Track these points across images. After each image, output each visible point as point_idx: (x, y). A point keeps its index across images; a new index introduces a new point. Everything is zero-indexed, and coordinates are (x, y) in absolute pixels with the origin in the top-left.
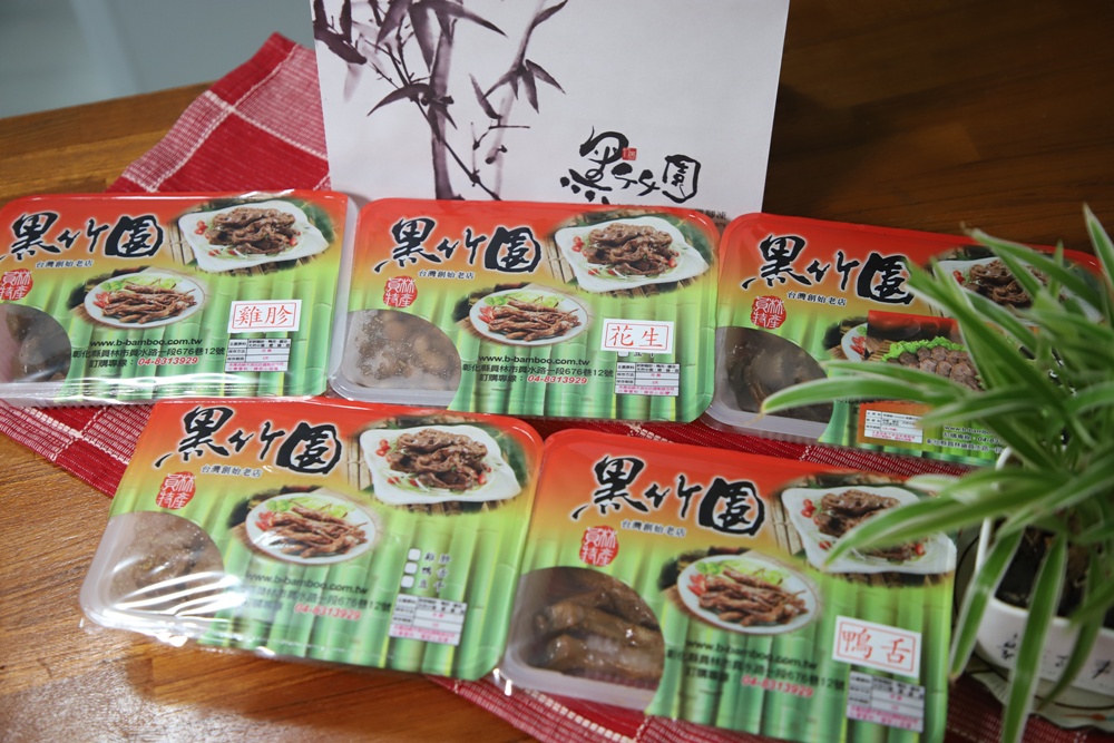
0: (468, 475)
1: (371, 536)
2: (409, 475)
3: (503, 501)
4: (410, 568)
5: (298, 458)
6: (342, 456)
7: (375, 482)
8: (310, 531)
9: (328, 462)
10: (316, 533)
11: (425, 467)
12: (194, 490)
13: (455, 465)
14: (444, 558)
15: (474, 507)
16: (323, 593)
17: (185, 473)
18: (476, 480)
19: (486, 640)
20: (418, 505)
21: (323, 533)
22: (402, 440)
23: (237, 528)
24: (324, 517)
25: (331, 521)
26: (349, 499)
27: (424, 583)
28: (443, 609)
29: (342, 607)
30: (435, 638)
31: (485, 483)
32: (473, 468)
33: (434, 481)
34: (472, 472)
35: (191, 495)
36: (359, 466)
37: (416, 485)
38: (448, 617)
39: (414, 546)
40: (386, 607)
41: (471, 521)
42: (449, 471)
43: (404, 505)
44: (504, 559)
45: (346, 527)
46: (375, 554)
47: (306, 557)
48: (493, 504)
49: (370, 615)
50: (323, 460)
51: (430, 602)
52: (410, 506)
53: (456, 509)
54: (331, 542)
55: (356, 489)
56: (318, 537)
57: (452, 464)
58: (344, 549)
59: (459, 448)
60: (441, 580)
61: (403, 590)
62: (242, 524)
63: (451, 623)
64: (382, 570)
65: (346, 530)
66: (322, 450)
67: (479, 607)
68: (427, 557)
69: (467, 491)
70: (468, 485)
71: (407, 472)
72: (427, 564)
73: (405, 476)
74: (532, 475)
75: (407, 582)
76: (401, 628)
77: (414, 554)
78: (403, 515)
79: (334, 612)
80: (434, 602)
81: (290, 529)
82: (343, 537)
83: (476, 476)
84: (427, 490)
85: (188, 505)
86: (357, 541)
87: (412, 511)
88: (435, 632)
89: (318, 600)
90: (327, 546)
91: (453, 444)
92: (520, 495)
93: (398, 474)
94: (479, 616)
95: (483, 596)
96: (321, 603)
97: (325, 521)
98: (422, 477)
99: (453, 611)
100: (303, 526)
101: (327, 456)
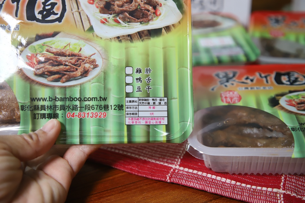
0: (148, 11)
1: (99, 62)
2: (112, 15)
3: (173, 25)
4: (129, 80)
5: (39, 13)
6: (67, 7)
7: (93, 24)
8: (62, 65)
10: (66, 65)
11: (121, 9)
13: (139, 5)
14: (147, 70)
15: (156, 32)
16: (80, 104)
18: (154, 13)
19: (183, 119)
20: (123, 36)
21: (70, 64)
24: (68, 53)
25: (73, 55)
26: (80, 38)
27: (139, 88)
28: (154, 103)
29: (94, 111)
30: (153, 122)
31: (160, 15)
32: (151, 6)
33: (129, 18)
34: (150, 8)
36: (80, 13)
37: (119, 23)
38: (158, 108)
39: (127, 66)
40: (120, 107)
41: (156, 42)
42: (137, 9)
43: (115, 38)
44: (182, 65)
45: (83, 58)
46: (105, 73)
47: (64, 82)
48: (168, 28)
49: (112, 113)
50: (56, 12)
51: (145, 100)
52: (118, 37)
53: (146, 35)
54: (77, 69)
55: (83, 30)
56: (67, 67)
57: (137, 4)
58: (85, 73)
60: (149, 84)
61: (128, 95)
63: (161, 111)
64: (112, 84)
65: (83, 60)
67: (174, 98)
68: (137, 72)
69: (150, 22)
70: (150, 18)
71: (111, 14)
72: (138, 76)
73: (110, 17)
74: (186, 4)
75: (129, 89)
76: (132, 119)
77: (129, 70)
78: (115, 44)
79: (90, 115)
80: (148, 100)
81: (49, 65)
82: (83, 65)
83: (153, 11)
84: (126, 25)
86: (92, 66)
87: (120, 41)
88: (153, 118)
89: (79, 109)
90: (74, 73)
92: (182, 19)
93: (106, 16)
94: (175, 104)
95: (175, 91)
96: (80, 111)
97: (69, 56)
98: (121, 16)
99: (160, 103)
100: (57, 62)
101: (58, 9)
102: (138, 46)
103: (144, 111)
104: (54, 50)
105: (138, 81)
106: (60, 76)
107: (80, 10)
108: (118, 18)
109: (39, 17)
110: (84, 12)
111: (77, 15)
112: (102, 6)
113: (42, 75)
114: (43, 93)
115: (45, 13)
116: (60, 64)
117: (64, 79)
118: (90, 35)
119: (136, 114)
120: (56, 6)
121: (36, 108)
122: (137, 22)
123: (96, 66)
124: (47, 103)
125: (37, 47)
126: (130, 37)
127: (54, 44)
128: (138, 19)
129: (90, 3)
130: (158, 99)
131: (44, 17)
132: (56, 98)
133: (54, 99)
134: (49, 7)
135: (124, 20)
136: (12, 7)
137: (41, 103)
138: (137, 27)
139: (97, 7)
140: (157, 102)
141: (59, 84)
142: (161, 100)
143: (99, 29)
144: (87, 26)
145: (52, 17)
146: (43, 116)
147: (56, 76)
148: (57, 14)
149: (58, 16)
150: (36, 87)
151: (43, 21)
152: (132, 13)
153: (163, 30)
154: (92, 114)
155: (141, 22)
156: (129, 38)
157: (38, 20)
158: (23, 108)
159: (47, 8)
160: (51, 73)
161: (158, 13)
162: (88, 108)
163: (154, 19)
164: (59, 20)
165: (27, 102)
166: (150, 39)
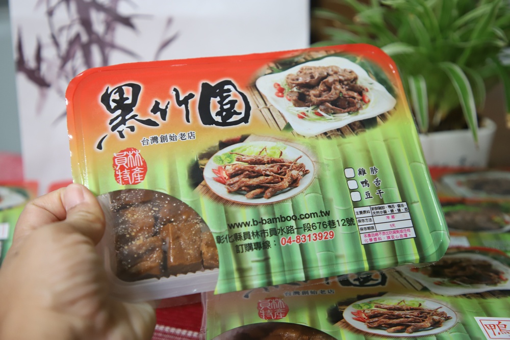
0: (354, 98)
1: (309, 166)
2: (311, 108)
3: (388, 112)
4: (352, 185)
5: (218, 114)
6: (251, 104)
7: (289, 120)
8: (262, 175)
9: (243, 112)
10: (268, 175)
11: (320, 99)
12: (144, 162)
13: (341, 92)
14: (372, 170)
16: (297, 224)
17: (129, 150)
20: (331, 131)
21: (272, 174)
22: (290, 81)
23: (199, 187)
24: (266, 160)
25: (273, 162)
26: (277, 139)
27: (368, 194)
28: (392, 211)
29: (317, 231)
30: (397, 236)
31: (369, 101)
33: (332, 109)
34: (355, 95)
35: (144, 168)
36: (269, 109)
37: (321, 115)
38: (398, 217)
39: (346, 167)
40: (350, 222)
42: (339, 98)
43: (321, 135)
44: (412, 160)
45: (287, 164)
46: (320, 180)
47: (269, 198)
48: (383, 117)
49: (341, 231)
50: (238, 111)
51: (380, 208)
52: (325, 134)
53: (359, 128)
54: (282, 179)
55: (278, 129)
56: (269, 177)
57: (338, 92)
58: (294, 183)
59: (335, 77)
60: (379, 188)
61: (356, 204)
62: (203, 183)
63: (402, 221)
64: (332, 192)
65: (288, 167)
66: (233, 103)
67: (415, 202)
68: (360, 173)
69: (360, 111)
70: (358, 106)
71: (309, 106)
72: (362, 178)
73: (309, 110)
74: (397, 86)
75: (356, 197)
76: (369, 235)
77: (349, 173)
79: (313, 237)
80: (383, 208)
81: (245, 177)
82: (289, 174)
83: (360, 97)
84: (331, 117)
85: (146, 177)
86: (301, 173)
87: (329, 137)
88: (396, 231)
89: (296, 231)
90: (280, 184)
91: (328, 75)
92: (397, 104)
96: (298, 233)
97: (268, 163)
98: (322, 107)
99: (399, 210)
100: (254, 172)
101: (240, 107)
102: (353, 142)
103: (382, 222)
104: (248, 159)
105: (364, 185)
106: (262, 190)
107: (268, 106)
108: (319, 111)
109: (218, 119)
110: (274, 108)
111: (265, 112)
112: (295, 98)
113: (238, 192)
114: (244, 215)
115: (224, 113)
116: (259, 174)
117: (268, 193)
118: (288, 134)
119: (373, 228)
120: (236, 105)
121: (237, 237)
122: (344, 112)
123: (306, 173)
124: (251, 229)
125: (223, 158)
126: (341, 132)
127: (245, 150)
128: (344, 109)
129: (279, 96)
130: (395, 205)
131: (225, 119)
132: (262, 220)
133: (259, 222)
134: (228, 106)
135: (327, 111)
136: (181, 111)
137: (243, 230)
138: (345, 119)
139: (290, 100)
140: (396, 209)
141: (263, 201)
142: (399, 206)
143: (299, 126)
144: (282, 125)
145: (234, 118)
146: (249, 247)
147: (258, 191)
148: (240, 114)
149: (243, 115)
150: (233, 209)
151: (224, 123)
152: (334, 103)
153: (378, 119)
154: (315, 235)
155: (349, 112)
156: (339, 133)
157: (217, 124)
158: (219, 239)
159: (225, 107)
160: (251, 188)
161: (367, 100)
162: (308, 227)
163: (364, 107)
164: (245, 119)
165: (224, 230)
166: (364, 131)
